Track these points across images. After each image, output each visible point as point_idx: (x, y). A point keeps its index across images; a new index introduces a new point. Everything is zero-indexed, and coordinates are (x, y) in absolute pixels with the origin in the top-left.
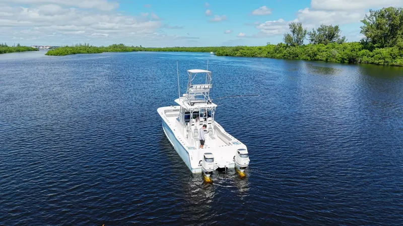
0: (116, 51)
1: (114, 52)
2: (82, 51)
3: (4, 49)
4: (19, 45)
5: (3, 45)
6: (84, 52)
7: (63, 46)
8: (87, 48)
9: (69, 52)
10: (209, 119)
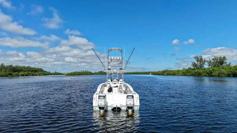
1: (100, 74)
2: (83, 74)
3: (48, 73)
4: (56, 72)
10: (121, 80)
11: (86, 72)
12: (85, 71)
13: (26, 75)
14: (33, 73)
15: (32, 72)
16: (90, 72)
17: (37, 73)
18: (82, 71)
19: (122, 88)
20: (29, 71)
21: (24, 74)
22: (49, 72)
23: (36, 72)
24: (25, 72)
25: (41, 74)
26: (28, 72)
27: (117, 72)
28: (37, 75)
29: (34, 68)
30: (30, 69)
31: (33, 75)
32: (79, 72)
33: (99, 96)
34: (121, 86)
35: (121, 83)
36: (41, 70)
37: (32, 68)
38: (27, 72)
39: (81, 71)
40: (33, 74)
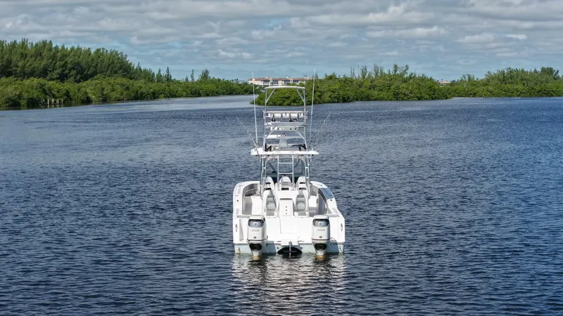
0: (509, 94)
1: (498, 95)
2: (375, 93)
5: (159, 76)
6: (383, 94)
7: (321, 77)
8: (396, 84)
9: (326, 97)
10: (301, 179)
11: (392, 78)
12: (388, 69)
13: (33, 104)
14: (68, 85)
15: (62, 78)
16: (423, 79)
17: (89, 87)
18: (370, 70)
19: (304, 202)
20: (44, 73)
21: (20, 96)
22: (164, 73)
23: (86, 78)
24: (27, 82)
25: (114, 95)
26: (42, 81)
27: (290, 155)
28: (87, 101)
29: (77, 52)
30: (54, 57)
31: (68, 101)
32: (347, 81)
33: (250, 220)
34: (303, 196)
35: (302, 186)
36: (117, 66)
37: (65, 54)
38: (35, 81)
39: (364, 72)
40: (67, 93)
